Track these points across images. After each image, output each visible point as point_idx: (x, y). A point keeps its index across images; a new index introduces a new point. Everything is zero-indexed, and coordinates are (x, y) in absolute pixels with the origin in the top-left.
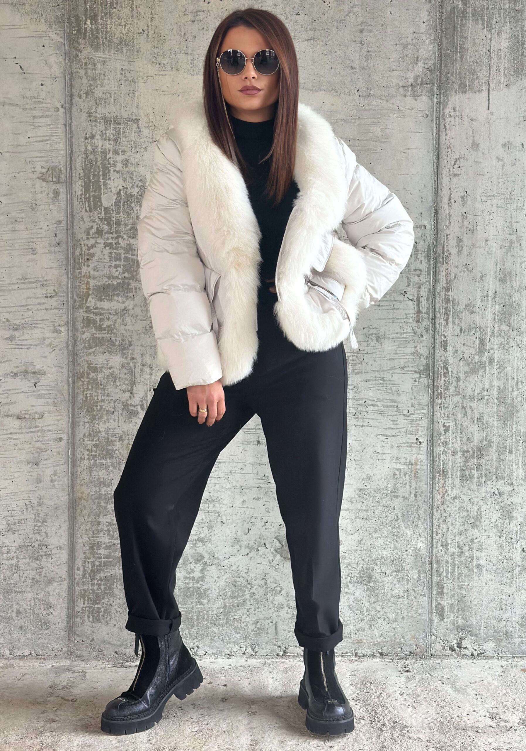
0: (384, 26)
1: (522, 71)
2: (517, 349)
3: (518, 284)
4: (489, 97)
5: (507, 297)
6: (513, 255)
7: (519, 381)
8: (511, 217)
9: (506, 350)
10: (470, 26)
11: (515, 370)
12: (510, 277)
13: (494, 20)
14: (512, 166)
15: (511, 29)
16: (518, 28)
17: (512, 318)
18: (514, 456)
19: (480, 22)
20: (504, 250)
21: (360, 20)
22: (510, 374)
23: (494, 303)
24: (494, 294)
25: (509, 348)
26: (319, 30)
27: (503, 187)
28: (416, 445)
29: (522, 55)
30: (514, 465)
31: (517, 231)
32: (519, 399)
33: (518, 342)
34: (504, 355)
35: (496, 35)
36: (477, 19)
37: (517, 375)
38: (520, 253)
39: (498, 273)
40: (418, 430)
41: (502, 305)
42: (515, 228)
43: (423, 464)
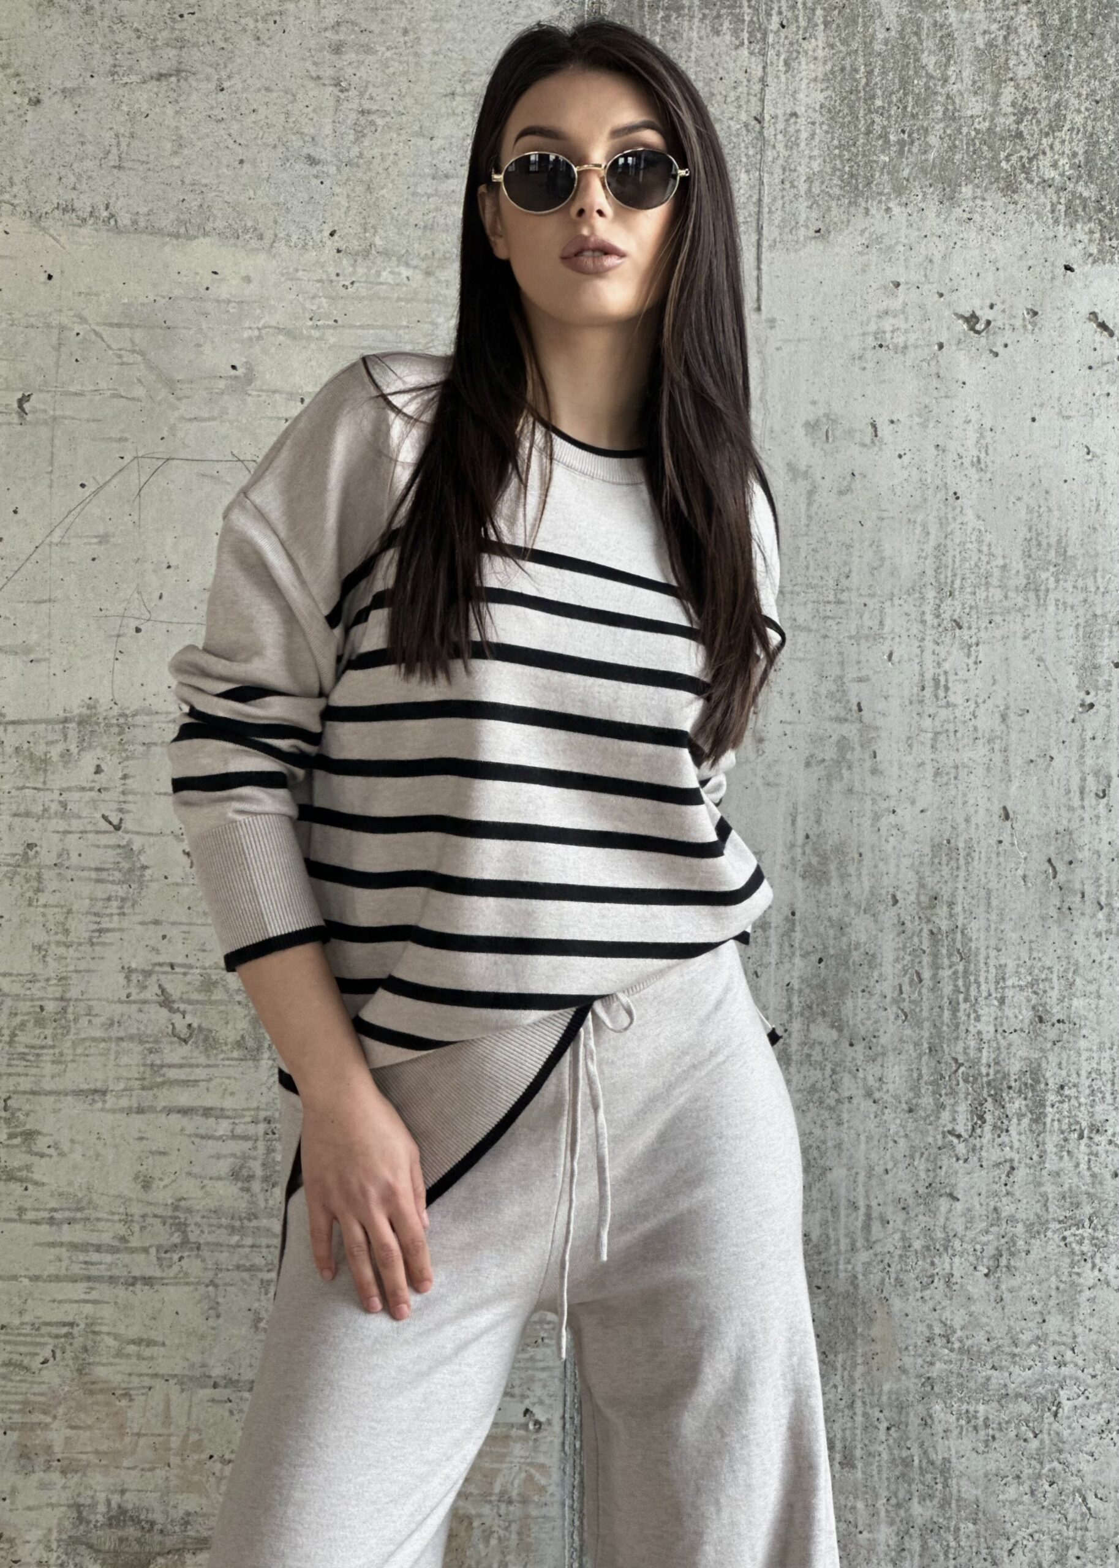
0: (412, 36)
1: (869, 184)
2: (866, 1105)
3: (866, 885)
4: (759, 268)
5: (831, 932)
6: (850, 791)
7: (875, 1214)
8: (842, 664)
9: (831, 1109)
10: (695, 34)
11: (861, 1178)
12: (841, 862)
13: (775, 20)
14: (841, 493)
15: (832, 46)
16: (855, 46)
17: (849, 1003)
18: (859, 1475)
19: (726, 24)
20: (819, 771)
21: (331, 14)
22: (843, 1192)
23: (787, 950)
24: (786, 919)
25: (838, 1101)
26: (195, 45)
27: (812, 565)
28: (522, 1432)
29: (868, 132)
30: (860, 1505)
31: (860, 710)
32: (876, 1277)
33: (871, 1081)
34: (823, 1127)
35: (782, 68)
36: (719, 16)
37: (867, 1197)
38: (871, 782)
39: (799, 850)
40: (531, 1379)
41: (814, 958)
42: (854, 702)
43: (548, 1498)
